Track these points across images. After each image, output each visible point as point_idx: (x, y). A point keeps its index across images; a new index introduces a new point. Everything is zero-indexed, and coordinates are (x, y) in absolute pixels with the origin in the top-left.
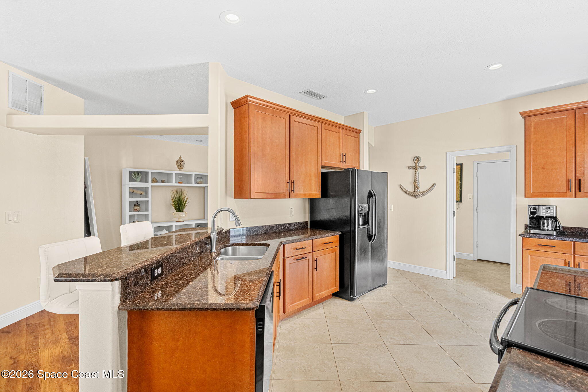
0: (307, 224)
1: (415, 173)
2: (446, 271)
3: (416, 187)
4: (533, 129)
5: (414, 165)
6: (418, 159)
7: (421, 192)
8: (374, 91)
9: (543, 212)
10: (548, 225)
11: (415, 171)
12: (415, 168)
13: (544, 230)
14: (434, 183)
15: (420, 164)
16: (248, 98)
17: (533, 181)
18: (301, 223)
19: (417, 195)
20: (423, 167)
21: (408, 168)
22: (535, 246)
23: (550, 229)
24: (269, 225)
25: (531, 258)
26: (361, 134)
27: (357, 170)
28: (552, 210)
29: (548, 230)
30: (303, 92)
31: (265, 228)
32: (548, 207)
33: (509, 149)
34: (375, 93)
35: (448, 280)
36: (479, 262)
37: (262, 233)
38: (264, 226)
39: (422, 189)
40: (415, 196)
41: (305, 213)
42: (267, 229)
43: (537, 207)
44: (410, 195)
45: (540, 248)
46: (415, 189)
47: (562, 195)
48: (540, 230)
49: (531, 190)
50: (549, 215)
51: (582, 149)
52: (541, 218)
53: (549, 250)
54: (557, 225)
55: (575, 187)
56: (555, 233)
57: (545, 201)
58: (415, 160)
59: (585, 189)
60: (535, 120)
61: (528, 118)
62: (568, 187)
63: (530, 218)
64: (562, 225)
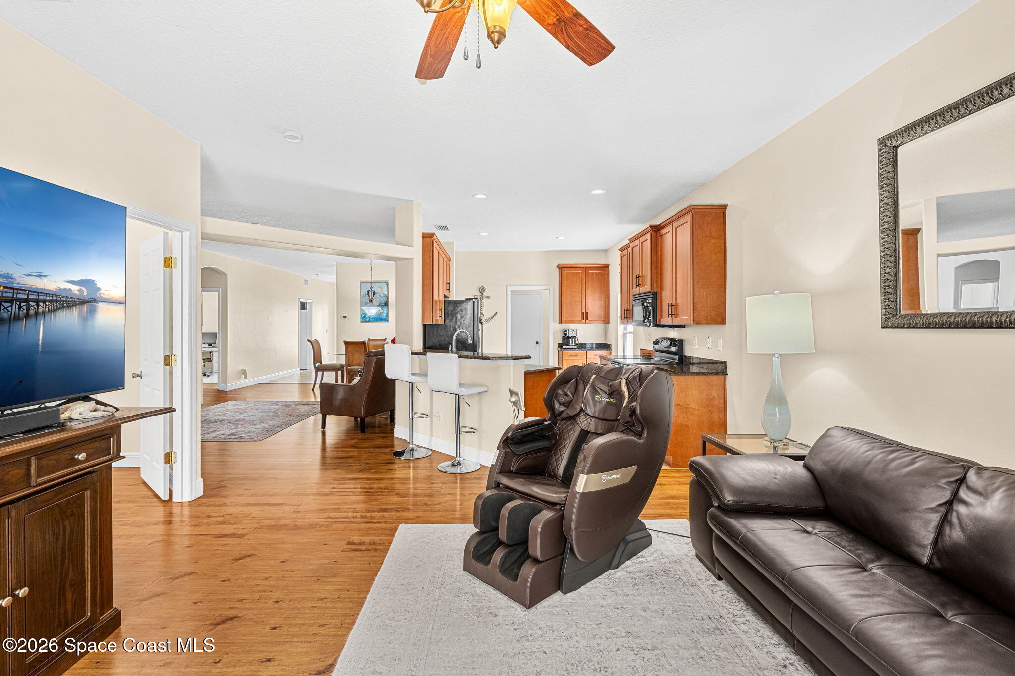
3: (482, 314)
5: (480, 294)
7: (486, 319)
9: (571, 334)
10: (572, 342)
11: (481, 300)
12: (481, 298)
13: (570, 345)
14: (495, 312)
15: (485, 294)
17: (566, 312)
19: (483, 322)
20: (488, 297)
22: (569, 356)
23: (574, 344)
28: (575, 332)
29: (572, 345)
32: (573, 330)
33: (548, 288)
39: (485, 316)
40: (481, 323)
43: (567, 330)
45: (572, 357)
46: (481, 316)
47: (579, 322)
48: (568, 345)
49: (564, 319)
50: (573, 335)
51: (589, 294)
52: (569, 338)
53: (576, 357)
54: (577, 342)
55: (585, 317)
56: (576, 347)
57: (572, 326)
58: (481, 290)
59: (590, 318)
60: (566, 271)
61: (562, 269)
62: (582, 317)
63: (563, 338)
64: (580, 342)
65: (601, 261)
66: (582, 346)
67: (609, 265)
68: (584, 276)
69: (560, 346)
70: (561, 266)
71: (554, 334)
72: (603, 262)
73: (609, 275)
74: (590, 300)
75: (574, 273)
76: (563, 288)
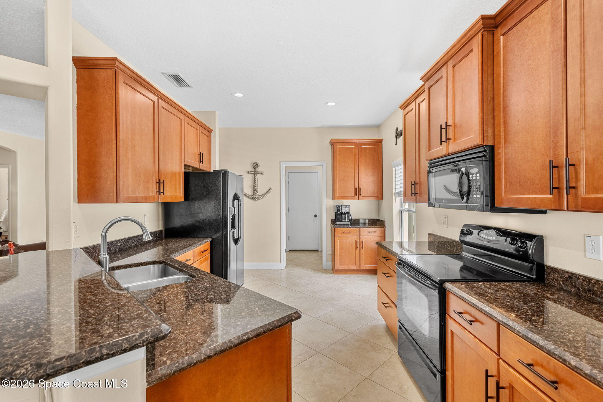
0: (162, 233)
1: (254, 178)
2: (281, 262)
3: (255, 190)
4: (338, 152)
5: (254, 170)
6: (257, 165)
7: (260, 195)
8: (241, 95)
9: (344, 210)
10: (345, 218)
11: (255, 176)
12: (255, 173)
13: (343, 222)
14: (270, 187)
15: (259, 170)
16: (116, 62)
17: (339, 188)
18: (156, 232)
19: (256, 198)
20: (262, 173)
21: (248, 173)
22: (342, 233)
23: (347, 221)
24: (124, 239)
25: (340, 242)
26: (212, 134)
27: (228, 172)
28: (348, 208)
29: (346, 222)
30: (168, 74)
31: (120, 243)
32: (346, 206)
33: (321, 164)
34: (242, 97)
35: (282, 270)
36: (290, 252)
37: (115, 250)
38: (118, 241)
39: (260, 192)
40: (254, 199)
41: (159, 221)
42: (121, 244)
43: (340, 206)
44: (251, 198)
45: (345, 234)
46: (254, 192)
47: (352, 198)
48: (341, 222)
49: (337, 194)
50: (346, 211)
51: (362, 169)
52: (342, 214)
53: (348, 235)
54: (350, 218)
55: (358, 193)
56: (349, 223)
57: (345, 202)
58: (254, 165)
59: (363, 194)
60: (339, 146)
61: (335, 144)
62: (355, 192)
63: (336, 214)
64: (353, 218)
65: (374, 136)
66: (355, 222)
67: (382, 140)
68: (356, 151)
69: (334, 222)
70: (333, 141)
71: (327, 209)
72: (376, 137)
73: (382, 150)
74: (364, 176)
75: (347, 148)
76: (335, 164)
